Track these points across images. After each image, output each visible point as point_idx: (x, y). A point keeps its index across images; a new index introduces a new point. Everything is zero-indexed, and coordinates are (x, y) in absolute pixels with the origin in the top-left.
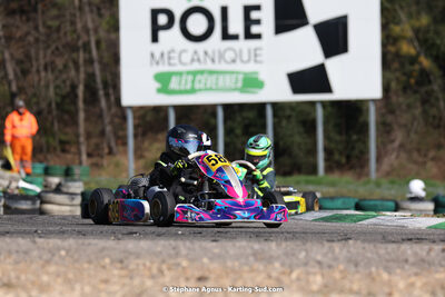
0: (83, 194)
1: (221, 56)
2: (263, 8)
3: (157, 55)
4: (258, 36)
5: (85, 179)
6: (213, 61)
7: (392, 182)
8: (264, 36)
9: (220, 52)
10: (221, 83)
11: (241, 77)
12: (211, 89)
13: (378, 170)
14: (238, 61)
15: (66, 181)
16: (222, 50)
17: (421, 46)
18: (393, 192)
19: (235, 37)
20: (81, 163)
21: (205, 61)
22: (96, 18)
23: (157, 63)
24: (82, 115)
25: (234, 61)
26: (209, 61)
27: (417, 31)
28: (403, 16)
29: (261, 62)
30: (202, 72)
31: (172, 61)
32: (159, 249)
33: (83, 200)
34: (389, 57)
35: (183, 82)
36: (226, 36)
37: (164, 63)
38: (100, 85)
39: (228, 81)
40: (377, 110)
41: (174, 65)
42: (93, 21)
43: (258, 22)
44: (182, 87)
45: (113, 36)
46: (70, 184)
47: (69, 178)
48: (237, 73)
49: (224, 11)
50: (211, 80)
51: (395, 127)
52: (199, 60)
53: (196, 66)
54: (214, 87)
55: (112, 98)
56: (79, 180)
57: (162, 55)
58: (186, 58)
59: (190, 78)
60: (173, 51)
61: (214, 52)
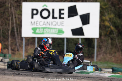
0: (8, 62)
1: (52, 23)
2: (65, 10)
3: (33, 22)
4: (63, 18)
5: (10, 58)
6: (49, 25)
7: (101, 63)
8: (65, 18)
9: (51, 22)
10: (51, 31)
11: (57, 30)
12: (48, 33)
13: (97, 59)
14: (57, 25)
15: (4, 58)
16: (52, 22)
17: (111, 23)
18: (101, 66)
19: (56, 18)
20: (9, 53)
21: (47, 25)
22: (15, 11)
23: (33, 25)
24: (10, 39)
25: (55, 25)
26: (48, 25)
27: (110, 19)
28: (106, 14)
29: (64, 26)
30: (46, 28)
31: (37, 24)
32: (25, 79)
33: (8, 64)
34: (102, 26)
35: (40, 30)
36: (53, 18)
37: (35, 25)
38: (15, 30)
39: (54, 31)
40: (98, 41)
41: (38, 25)
42: (14, 11)
43: (63, 14)
44: (40, 32)
45: (20, 16)
46: (5, 59)
47: (5, 57)
48: (57, 29)
49: (53, 10)
50: (48, 30)
51: (103, 46)
52: (45, 24)
53: (44, 26)
54: (49, 32)
55: (19, 34)
56: (8, 58)
57: (34, 22)
58: (41, 23)
59: (42, 29)
60: (37, 21)
61: (50, 22)
